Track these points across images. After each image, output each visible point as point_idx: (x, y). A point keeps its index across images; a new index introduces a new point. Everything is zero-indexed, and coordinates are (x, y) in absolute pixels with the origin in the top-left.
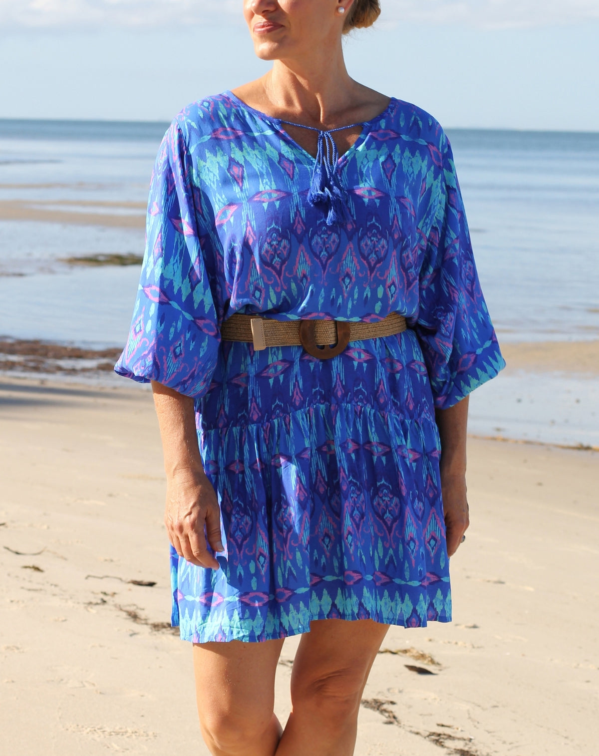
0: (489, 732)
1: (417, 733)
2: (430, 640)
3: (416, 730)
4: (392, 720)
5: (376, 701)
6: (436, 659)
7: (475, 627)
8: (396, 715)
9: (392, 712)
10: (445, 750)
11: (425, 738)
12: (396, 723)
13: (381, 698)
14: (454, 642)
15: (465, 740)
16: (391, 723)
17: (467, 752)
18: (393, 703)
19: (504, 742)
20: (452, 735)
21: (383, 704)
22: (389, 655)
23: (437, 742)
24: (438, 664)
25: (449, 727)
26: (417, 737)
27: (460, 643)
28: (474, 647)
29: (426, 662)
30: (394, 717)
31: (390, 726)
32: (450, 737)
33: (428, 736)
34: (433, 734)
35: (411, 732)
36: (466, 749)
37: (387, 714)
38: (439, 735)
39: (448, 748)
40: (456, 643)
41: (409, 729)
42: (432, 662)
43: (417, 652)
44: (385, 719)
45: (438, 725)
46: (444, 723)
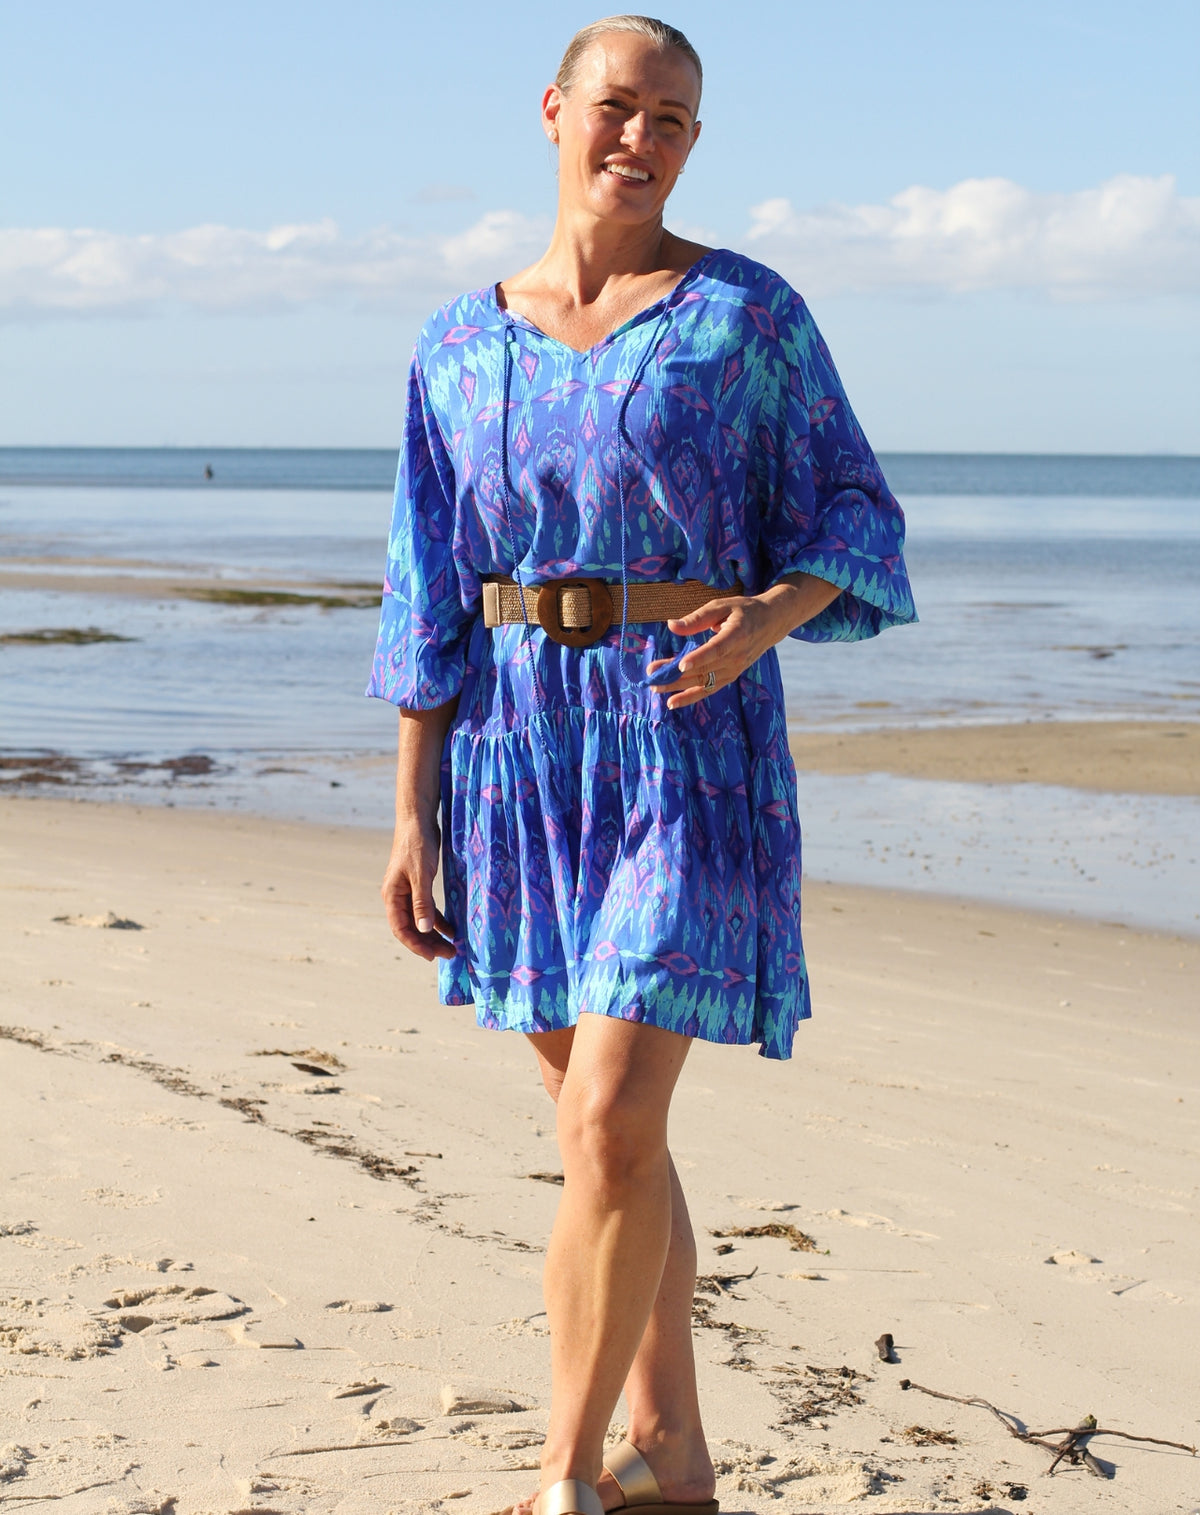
0: (379, 1130)
1: (283, 1131)
2: (345, 1044)
3: (282, 1129)
4: (256, 1118)
5: (241, 1100)
6: (341, 1061)
7: (413, 1032)
8: (262, 1114)
9: (258, 1111)
10: (314, 1147)
11: (292, 1135)
12: (259, 1121)
13: (249, 1098)
14: (378, 1046)
15: (344, 1137)
16: (254, 1122)
17: (342, 1149)
18: (263, 1102)
19: (396, 1140)
20: (329, 1133)
21: (250, 1103)
22: (280, 1057)
23: (305, 1140)
24: (343, 1066)
25: (328, 1125)
26: (282, 1135)
27: (385, 1048)
28: (401, 1051)
29: (327, 1063)
30: (259, 1116)
31: (252, 1125)
32: (325, 1135)
33: (296, 1134)
34: (304, 1132)
35: (276, 1130)
36: (343, 1146)
37: (250, 1114)
38: (312, 1133)
39: (318, 1145)
40: (380, 1048)
41: (273, 1127)
42: (335, 1062)
43: (318, 1053)
44: (246, 1118)
45: (314, 1123)
46: (322, 1121)
